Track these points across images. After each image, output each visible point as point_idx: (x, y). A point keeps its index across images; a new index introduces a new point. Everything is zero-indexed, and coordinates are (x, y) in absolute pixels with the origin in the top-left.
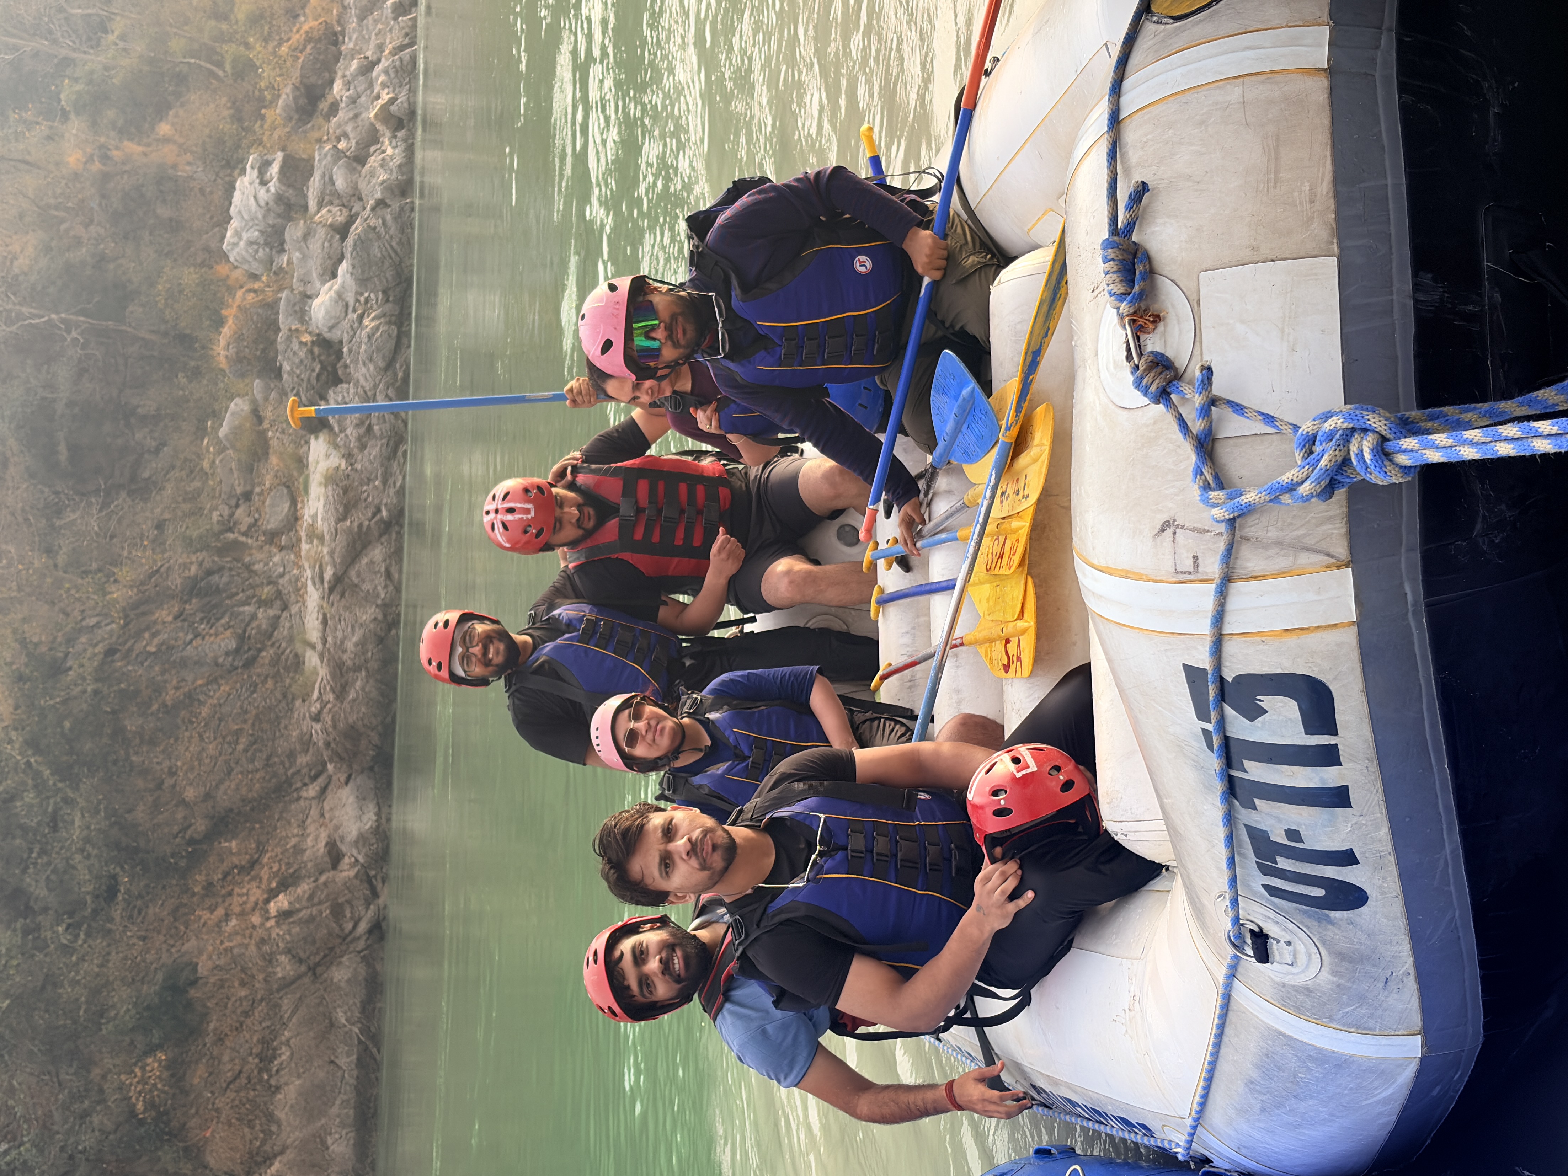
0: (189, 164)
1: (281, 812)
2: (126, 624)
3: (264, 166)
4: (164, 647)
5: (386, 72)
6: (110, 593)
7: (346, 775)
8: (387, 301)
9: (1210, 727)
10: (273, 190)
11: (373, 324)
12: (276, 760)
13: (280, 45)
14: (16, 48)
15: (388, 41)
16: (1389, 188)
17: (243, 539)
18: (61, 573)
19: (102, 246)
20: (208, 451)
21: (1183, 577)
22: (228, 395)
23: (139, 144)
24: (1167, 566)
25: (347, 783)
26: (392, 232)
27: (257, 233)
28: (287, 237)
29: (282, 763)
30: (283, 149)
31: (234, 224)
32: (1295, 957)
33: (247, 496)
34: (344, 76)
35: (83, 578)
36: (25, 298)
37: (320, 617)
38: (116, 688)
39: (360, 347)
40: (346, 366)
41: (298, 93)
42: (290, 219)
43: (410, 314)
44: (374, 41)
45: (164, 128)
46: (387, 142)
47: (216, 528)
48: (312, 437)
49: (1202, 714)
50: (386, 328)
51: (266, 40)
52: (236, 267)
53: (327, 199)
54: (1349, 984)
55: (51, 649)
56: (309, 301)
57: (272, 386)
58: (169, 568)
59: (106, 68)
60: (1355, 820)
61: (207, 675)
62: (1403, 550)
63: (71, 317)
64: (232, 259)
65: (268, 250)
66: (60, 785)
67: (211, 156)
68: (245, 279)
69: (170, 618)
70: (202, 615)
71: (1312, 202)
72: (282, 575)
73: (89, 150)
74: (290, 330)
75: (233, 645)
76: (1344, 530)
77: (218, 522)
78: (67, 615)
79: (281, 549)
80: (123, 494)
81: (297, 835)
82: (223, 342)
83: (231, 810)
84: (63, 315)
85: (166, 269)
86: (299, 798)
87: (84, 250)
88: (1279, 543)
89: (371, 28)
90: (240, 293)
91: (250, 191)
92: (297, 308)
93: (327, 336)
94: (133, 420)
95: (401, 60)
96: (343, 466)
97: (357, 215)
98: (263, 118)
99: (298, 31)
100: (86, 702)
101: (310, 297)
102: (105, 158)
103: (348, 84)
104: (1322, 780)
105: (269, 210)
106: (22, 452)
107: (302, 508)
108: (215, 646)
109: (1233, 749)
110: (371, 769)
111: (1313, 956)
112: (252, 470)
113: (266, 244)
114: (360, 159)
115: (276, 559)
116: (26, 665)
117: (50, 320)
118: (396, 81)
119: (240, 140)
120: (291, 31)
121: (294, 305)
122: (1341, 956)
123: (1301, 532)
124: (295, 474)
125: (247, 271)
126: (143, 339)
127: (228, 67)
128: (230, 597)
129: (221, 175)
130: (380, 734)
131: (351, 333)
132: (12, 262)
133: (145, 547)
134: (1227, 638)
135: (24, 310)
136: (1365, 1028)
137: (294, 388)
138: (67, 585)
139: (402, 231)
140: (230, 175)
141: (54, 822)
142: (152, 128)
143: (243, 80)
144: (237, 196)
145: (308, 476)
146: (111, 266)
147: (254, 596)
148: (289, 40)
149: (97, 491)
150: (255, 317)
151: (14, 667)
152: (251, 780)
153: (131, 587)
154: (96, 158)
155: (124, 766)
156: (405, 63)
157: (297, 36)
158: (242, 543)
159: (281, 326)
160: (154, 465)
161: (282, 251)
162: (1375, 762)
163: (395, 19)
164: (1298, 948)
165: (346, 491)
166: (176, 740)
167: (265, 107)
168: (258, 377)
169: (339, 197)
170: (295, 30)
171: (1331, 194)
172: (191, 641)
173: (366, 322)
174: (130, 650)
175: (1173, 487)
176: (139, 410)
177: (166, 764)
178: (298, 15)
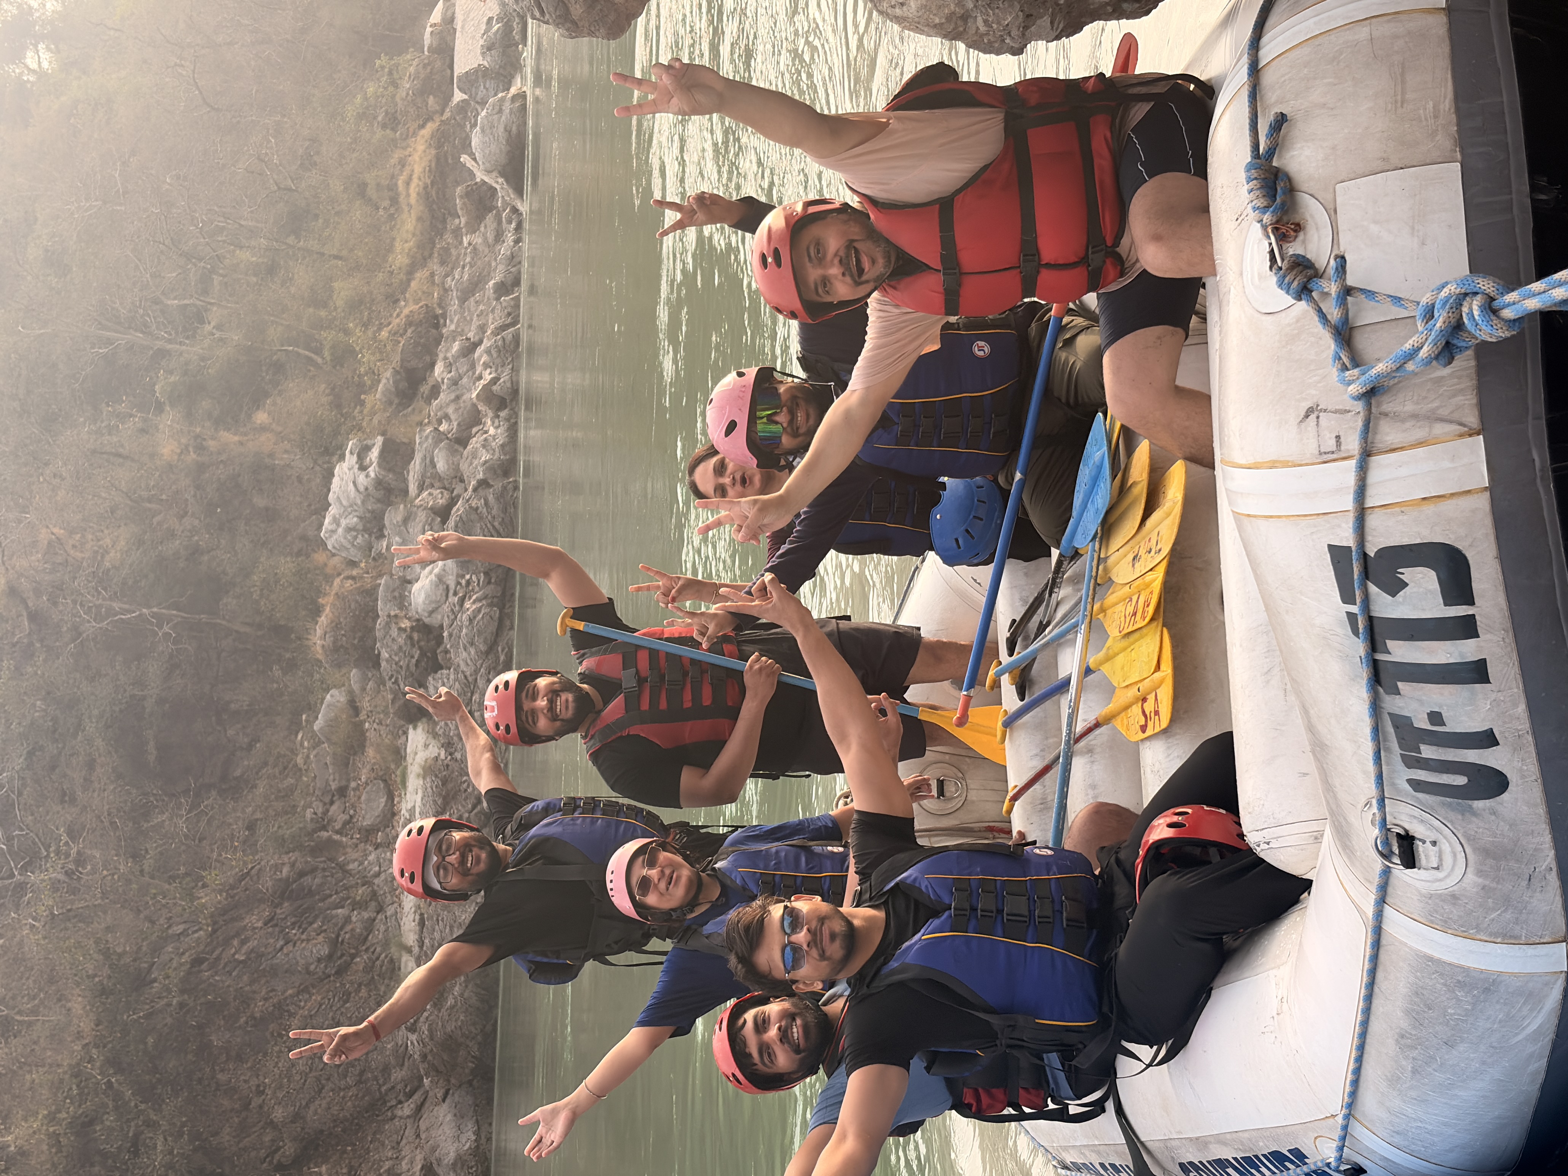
0: (286, 452)
1: (374, 1134)
2: (214, 931)
3: (363, 452)
4: (253, 955)
5: (488, 352)
6: (199, 898)
7: (443, 1091)
8: (489, 583)
9: (1354, 609)
10: (372, 475)
11: (474, 607)
12: (370, 1075)
13: (380, 329)
14: (109, 342)
15: (490, 321)
16: (1505, 104)
17: (337, 837)
18: (147, 879)
19: (196, 538)
20: (302, 744)
21: (1326, 457)
22: (324, 686)
23: (235, 434)
24: (1311, 448)
25: (444, 1101)
26: (494, 512)
27: (355, 519)
28: (387, 522)
29: (376, 1078)
30: (383, 434)
31: (333, 511)
32: (1441, 859)
33: (342, 791)
34: (445, 358)
35: (170, 884)
36: (116, 593)
37: (417, 917)
38: (203, 1000)
39: (461, 631)
40: (447, 652)
41: (398, 377)
42: (390, 504)
43: (513, 595)
44: (476, 323)
45: (261, 417)
46: (489, 422)
47: (310, 826)
48: (411, 727)
49: (1347, 597)
50: (488, 610)
51: (365, 326)
52: (334, 555)
53: (428, 481)
54: (1494, 885)
55: (135, 960)
56: (409, 586)
57: (370, 675)
58: (260, 869)
59: (203, 359)
60: (1494, 696)
61: (297, 984)
62: (1530, 418)
63: (163, 611)
64: (330, 547)
65: (366, 536)
66: (143, 1106)
67: (309, 443)
68: (343, 566)
69: (260, 924)
70: (293, 920)
71: (1436, 117)
72: (378, 875)
73: (184, 441)
74: (389, 616)
75: (325, 951)
76: (1474, 401)
77: (312, 819)
78: (153, 922)
79: (377, 847)
80: (214, 793)
81: (391, 1159)
82: (319, 632)
83: (322, 1131)
84: (155, 610)
85: (262, 559)
86: (393, 1118)
87: (178, 542)
88: (1415, 416)
89: (472, 309)
90: (337, 581)
91: (349, 477)
92: (396, 594)
93: (427, 621)
94: (225, 717)
95: (504, 339)
96: (443, 756)
97: (459, 496)
98: (362, 403)
99: (398, 315)
100: (171, 1015)
101: (410, 582)
102: (200, 448)
103: (449, 366)
104: (1461, 655)
105: (368, 495)
106: (110, 752)
107: (399, 803)
108: (307, 953)
109: (1377, 630)
110: (470, 1083)
111: (1458, 856)
112: (347, 764)
113: (365, 530)
114: (462, 441)
115: (372, 857)
116: (110, 977)
117: (140, 615)
118: (498, 361)
119: (340, 425)
120: (391, 315)
121: (394, 591)
122: (1486, 852)
123: (1435, 405)
124: (393, 766)
125: (345, 558)
126: (237, 632)
127: (327, 354)
128: (323, 900)
129: (320, 462)
130: (479, 1044)
131: (453, 617)
132: (103, 557)
133: (236, 847)
134: (1369, 511)
135: (116, 605)
136: (1511, 937)
137: (392, 676)
138: (154, 891)
139: (505, 510)
140: (329, 462)
141: (135, 1147)
142: (249, 417)
143: (342, 366)
144: (336, 482)
145: (406, 768)
146: (206, 558)
147: (348, 898)
148: (389, 324)
149: (186, 792)
150: (353, 606)
151: (97, 979)
152: (344, 1098)
153: (220, 892)
154: (191, 449)
155: (209, 1085)
156: (507, 342)
157: (398, 320)
158: (335, 842)
159: (380, 613)
160: (246, 763)
161: (381, 536)
162: (1511, 634)
163: (498, 299)
164: (1443, 847)
165: (445, 782)
166: (265, 1055)
167: (365, 393)
168: (356, 666)
169: (440, 479)
170: (395, 315)
171: (1453, 110)
172: (281, 949)
173: (467, 604)
174: (218, 958)
175: (1315, 376)
176: (232, 706)
177: (254, 1082)
178: (398, 300)
